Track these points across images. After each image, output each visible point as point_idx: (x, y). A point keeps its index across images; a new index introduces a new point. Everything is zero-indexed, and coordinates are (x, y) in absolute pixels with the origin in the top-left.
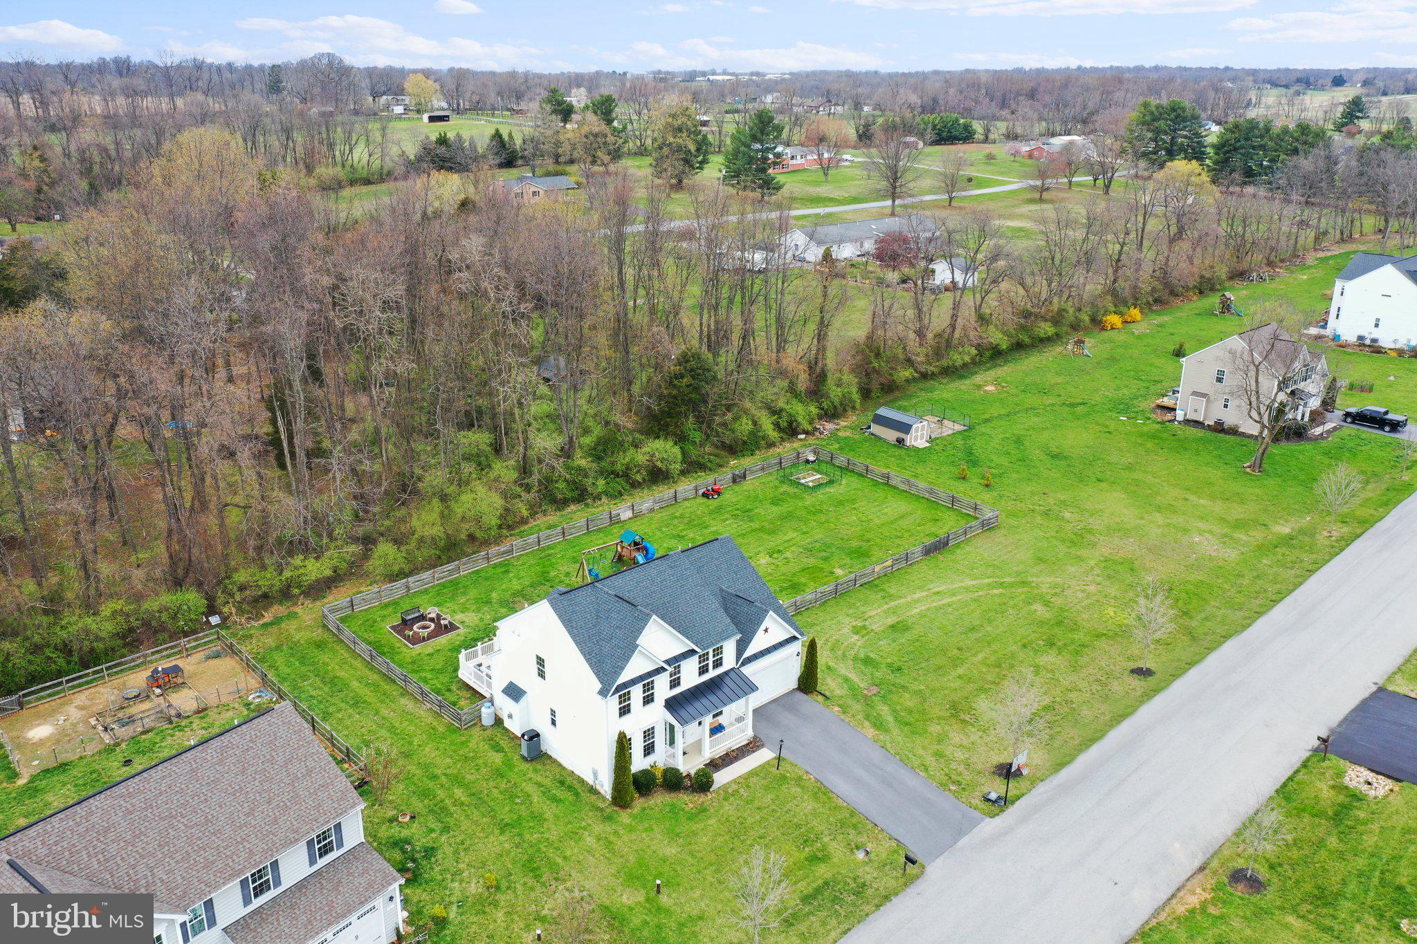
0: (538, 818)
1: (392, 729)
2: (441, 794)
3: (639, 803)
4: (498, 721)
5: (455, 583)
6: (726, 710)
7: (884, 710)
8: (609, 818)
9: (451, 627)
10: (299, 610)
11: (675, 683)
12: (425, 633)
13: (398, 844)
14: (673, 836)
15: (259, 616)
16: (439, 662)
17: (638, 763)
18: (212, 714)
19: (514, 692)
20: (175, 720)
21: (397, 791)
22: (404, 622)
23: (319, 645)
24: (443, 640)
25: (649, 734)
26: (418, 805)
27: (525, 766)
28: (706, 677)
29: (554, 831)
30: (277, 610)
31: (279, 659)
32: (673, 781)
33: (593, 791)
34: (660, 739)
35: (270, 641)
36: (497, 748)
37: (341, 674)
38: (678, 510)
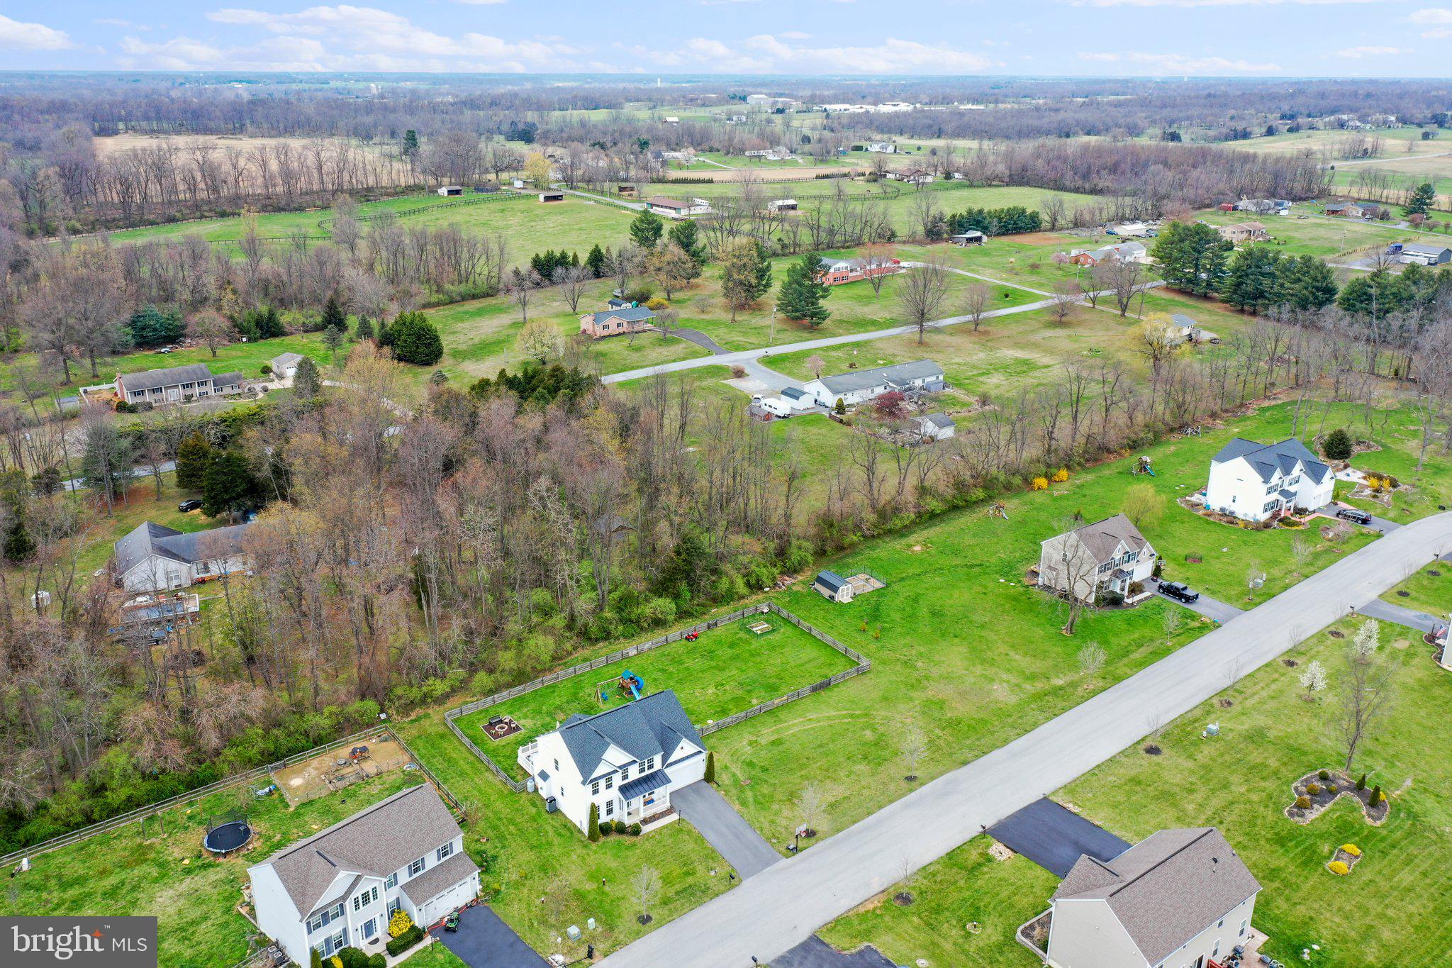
0: (550, 844)
1: (480, 791)
2: (503, 828)
3: (602, 839)
4: (536, 789)
5: (522, 698)
6: (656, 791)
7: (749, 794)
8: (586, 846)
9: (517, 729)
10: (430, 711)
11: (625, 777)
12: (501, 732)
13: (480, 853)
14: (617, 857)
15: (408, 715)
16: (507, 751)
17: (604, 818)
18: (385, 775)
19: (544, 776)
20: (365, 779)
21: (481, 825)
22: (491, 724)
23: (442, 736)
24: (512, 737)
25: (610, 804)
26: (491, 834)
27: (547, 816)
28: (643, 774)
29: (557, 851)
30: (419, 711)
31: (420, 743)
32: (621, 829)
33: (580, 831)
34: (616, 806)
35: (415, 732)
36: (534, 805)
37: (454, 755)
38: (667, 650)
